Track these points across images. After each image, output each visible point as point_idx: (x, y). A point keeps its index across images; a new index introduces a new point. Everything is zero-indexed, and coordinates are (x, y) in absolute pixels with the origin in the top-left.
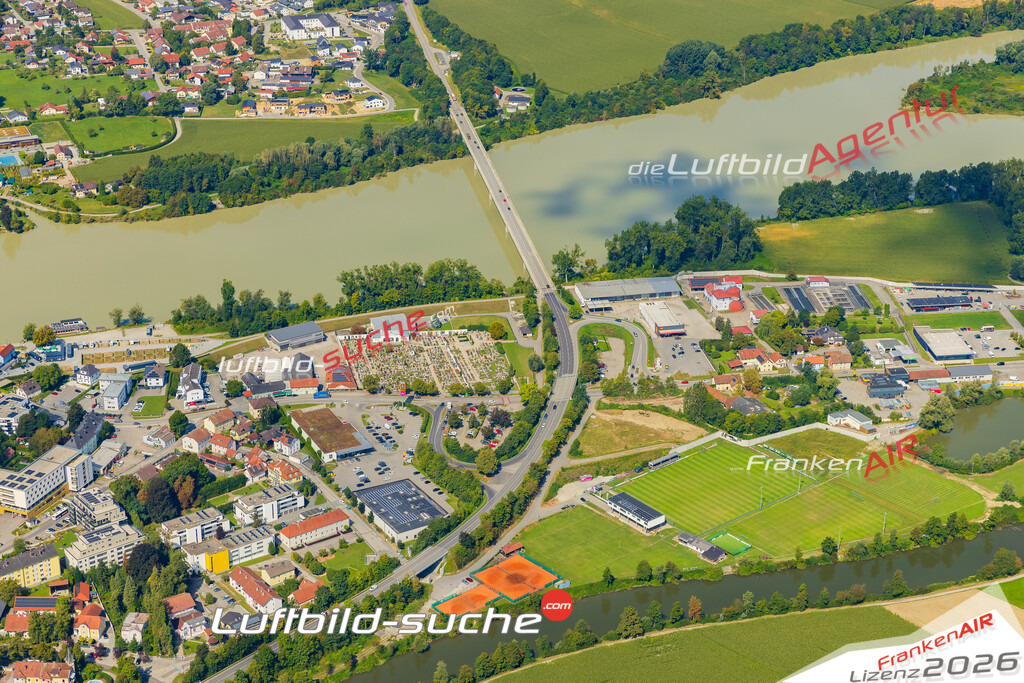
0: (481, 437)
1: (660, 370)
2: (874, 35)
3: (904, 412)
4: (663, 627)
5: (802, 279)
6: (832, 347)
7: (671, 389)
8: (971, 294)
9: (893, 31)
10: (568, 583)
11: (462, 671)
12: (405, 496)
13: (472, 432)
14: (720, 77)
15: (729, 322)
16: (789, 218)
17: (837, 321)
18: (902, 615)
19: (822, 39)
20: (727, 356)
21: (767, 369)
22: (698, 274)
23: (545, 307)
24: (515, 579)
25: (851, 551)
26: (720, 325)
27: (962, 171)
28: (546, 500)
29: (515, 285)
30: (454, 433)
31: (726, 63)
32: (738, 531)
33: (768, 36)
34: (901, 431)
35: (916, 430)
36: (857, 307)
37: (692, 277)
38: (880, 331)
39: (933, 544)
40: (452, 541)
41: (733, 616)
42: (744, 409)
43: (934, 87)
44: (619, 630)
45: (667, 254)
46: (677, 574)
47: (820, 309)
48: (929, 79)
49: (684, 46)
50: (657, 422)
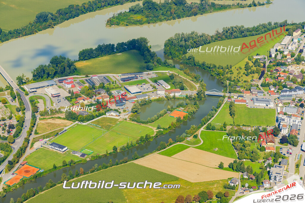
0: (6, 132)
1: (55, 107)
2: (94, 6)
3: (126, 109)
4: (74, 178)
5: (90, 76)
6: (103, 94)
8: (137, 75)
9: (99, 5)
10: (43, 170)
11: (18, 200)
13: (3, 132)
14: (53, 22)
15: (73, 90)
16: (82, 60)
17: (102, 87)
18: (139, 164)
19: (80, 9)
20: (74, 100)
21: (86, 102)
22: (60, 78)
23: (17, 93)
24: (27, 172)
25: (121, 149)
26: (70, 92)
27: (128, 42)
28: (31, 148)
29: (6, 88)
31: (54, 18)
32: (88, 148)
33: (65, 9)
34: (127, 115)
35: (131, 113)
36: (107, 82)
37: (58, 79)
38: (115, 88)
39: (142, 144)
40: (6, 163)
41: (93, 172)
42: (83, 114)
43: (114, 20)
44: (61, 181)
45: (50, 73)
46: (74, 163)
47: (97, 84)
48: (112, 18)
49: (41, 14)
50: (58, 121)
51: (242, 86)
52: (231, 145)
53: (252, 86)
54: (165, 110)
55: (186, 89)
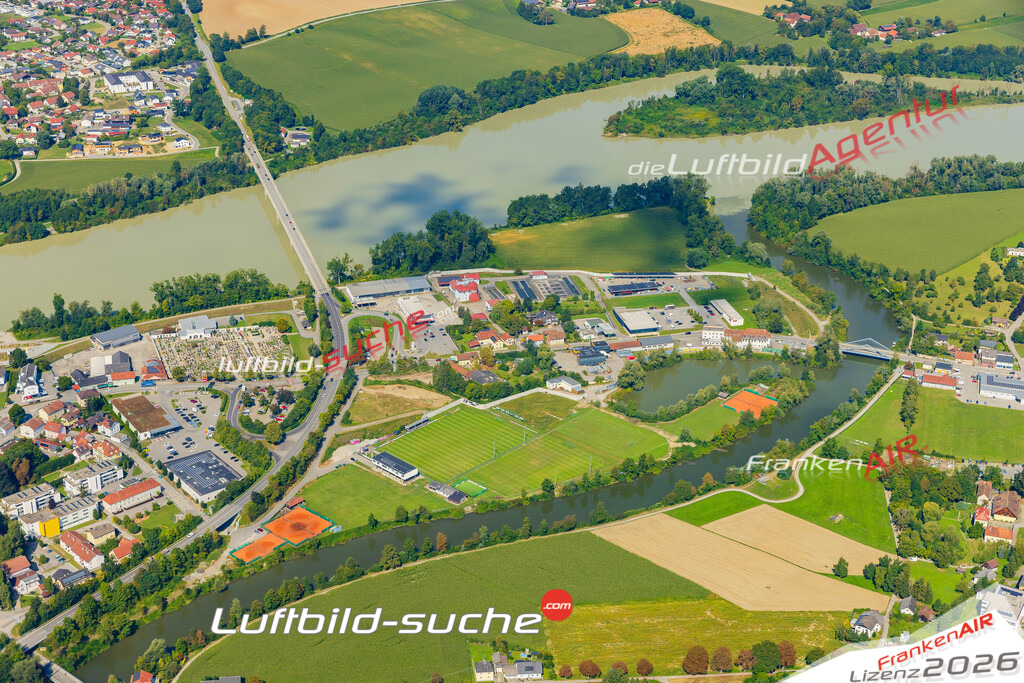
0: (270, 413)
1: (415, 350)
2: (581, 78)
3: (606, 376)
4: (417, 558)
5: (526, 274)
6: (550, 327)
7: (425, 367)
8: (657, 280)
9: (596, 74)
10: (340, 527)
11: (253, 605)
12: (207, 465)
13: (262, 409)
14: (462, 114)
15: (468, 310)
16: (516, 225)
17: (553, 306)
18: (605, 537)
19: (542, 81)
20: (467, 337)
21: (498, 346)
22: (445, 273)
23: (321, 304)
25: (565, 489)
26: (462, 313)
27: (650, 182)
28: (323, 461)
29: (298, 288)
30: (247, 411)
31: (466, 103)
32: (476, 477)
33: (498, 81)
34: (604, 391)
35: (616, 389)
36: (569, 294)
37: (439, 275)
38: (587, 313)
39: (629, 479)
40: (246, 499)
41: (472, 546)
42: (481, 380)
43: (629, 118)
44: (381, 563)
45: (419, 258)
46: (427, 515)
47: (541, 297)
48: (625, 111)
49: (432, 90)
50: (412, 394)
51: (953, 337)
52: (884, 510)
53: (983, 338)
54: (712, 386)
55: (789, 331)
